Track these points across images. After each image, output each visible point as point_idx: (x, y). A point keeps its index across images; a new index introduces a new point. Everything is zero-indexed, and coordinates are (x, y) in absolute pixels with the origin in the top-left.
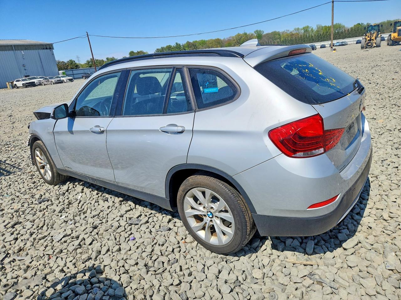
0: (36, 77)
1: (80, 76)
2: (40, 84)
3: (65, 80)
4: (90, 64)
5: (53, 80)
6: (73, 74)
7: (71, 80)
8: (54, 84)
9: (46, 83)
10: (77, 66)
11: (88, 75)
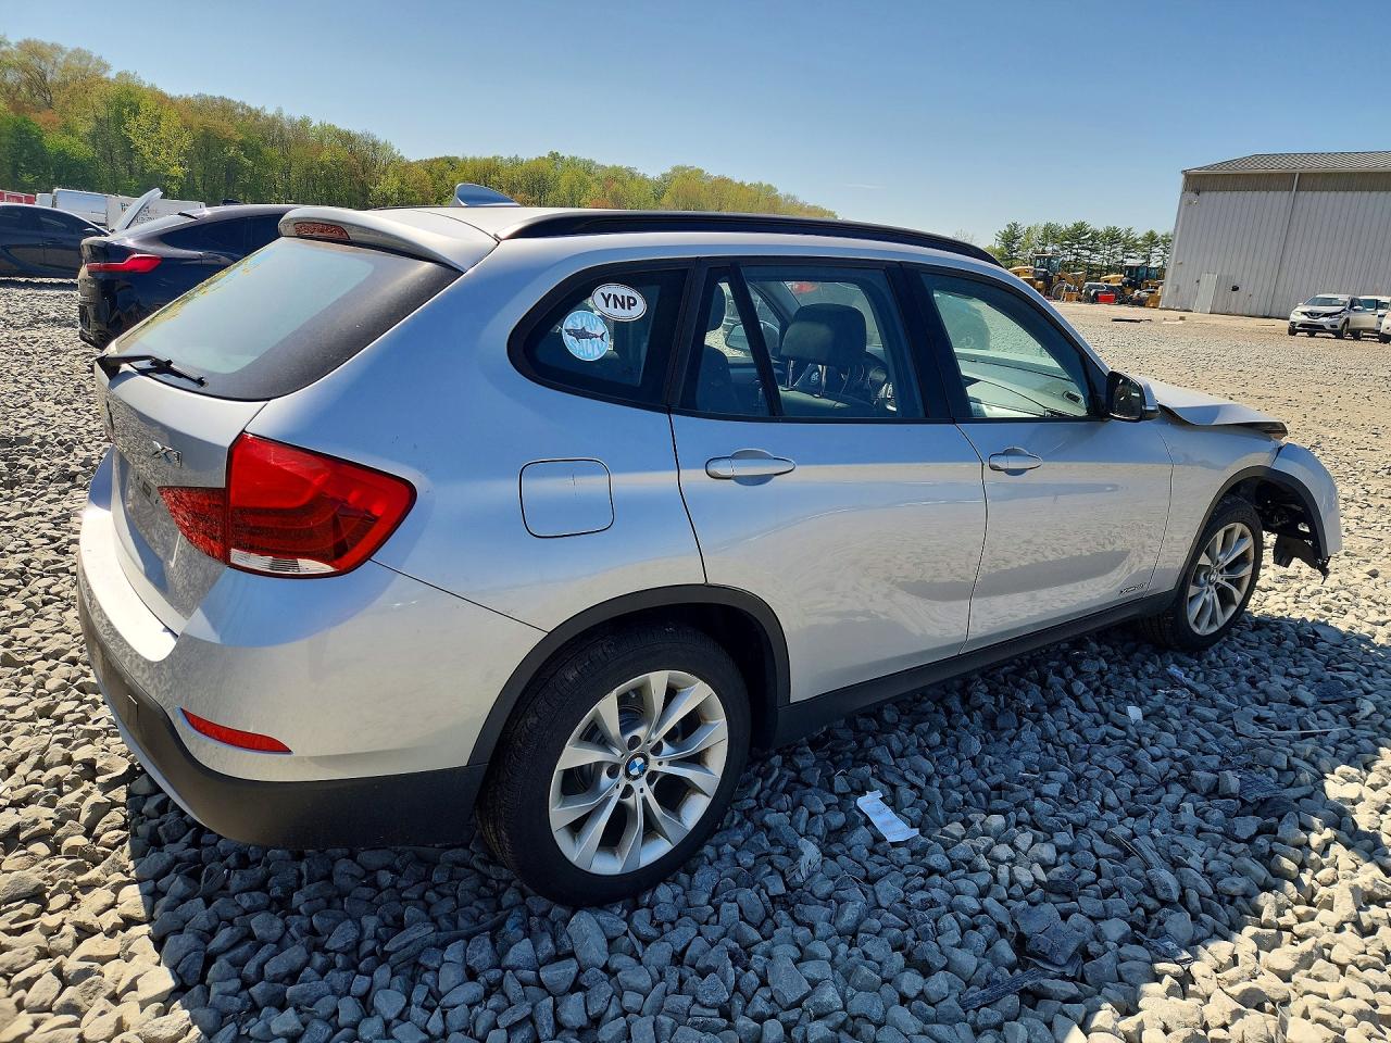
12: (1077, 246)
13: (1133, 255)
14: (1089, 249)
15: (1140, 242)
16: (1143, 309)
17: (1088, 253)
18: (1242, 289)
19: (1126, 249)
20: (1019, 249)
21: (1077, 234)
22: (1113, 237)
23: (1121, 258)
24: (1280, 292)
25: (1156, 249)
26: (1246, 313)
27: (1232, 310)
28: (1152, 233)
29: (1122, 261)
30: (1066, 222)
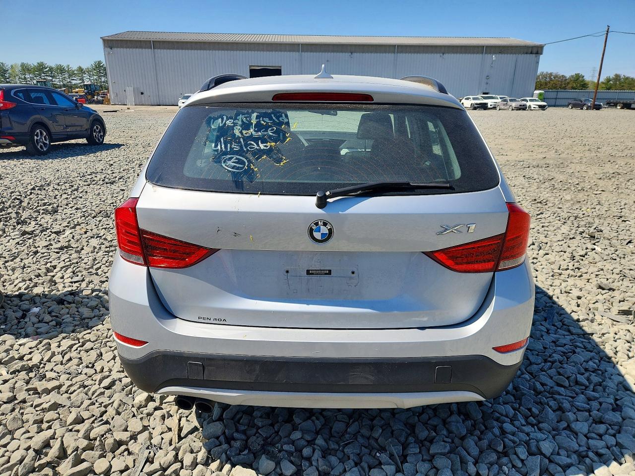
0: (494, 96)
1: (566, 102)
2: (494, 108)
3: (532, 106)
4: (611, 83)
5: (514, 104)
6: (556, 99)
7: (542, 107)
8: (512, 110)
9: (503, 107)
10: (584, 85)
11: (580, 102)
12: (43, 75)
13: (75, 79)
14: (51, 76)
15: (75, 72)
16: (103, 105)
17: (51, 78)
18: (145, 93)
19: (70, 76)
20: (10, 77)
21: (41, 68)
22: (61, 70)
23: (69, 80)
24: (160, 93)
25: (85, 75)
26: (150, 104)
27: (143, 103)
28: (80, 68)
29: (70, 82)
30: (33, 62)
